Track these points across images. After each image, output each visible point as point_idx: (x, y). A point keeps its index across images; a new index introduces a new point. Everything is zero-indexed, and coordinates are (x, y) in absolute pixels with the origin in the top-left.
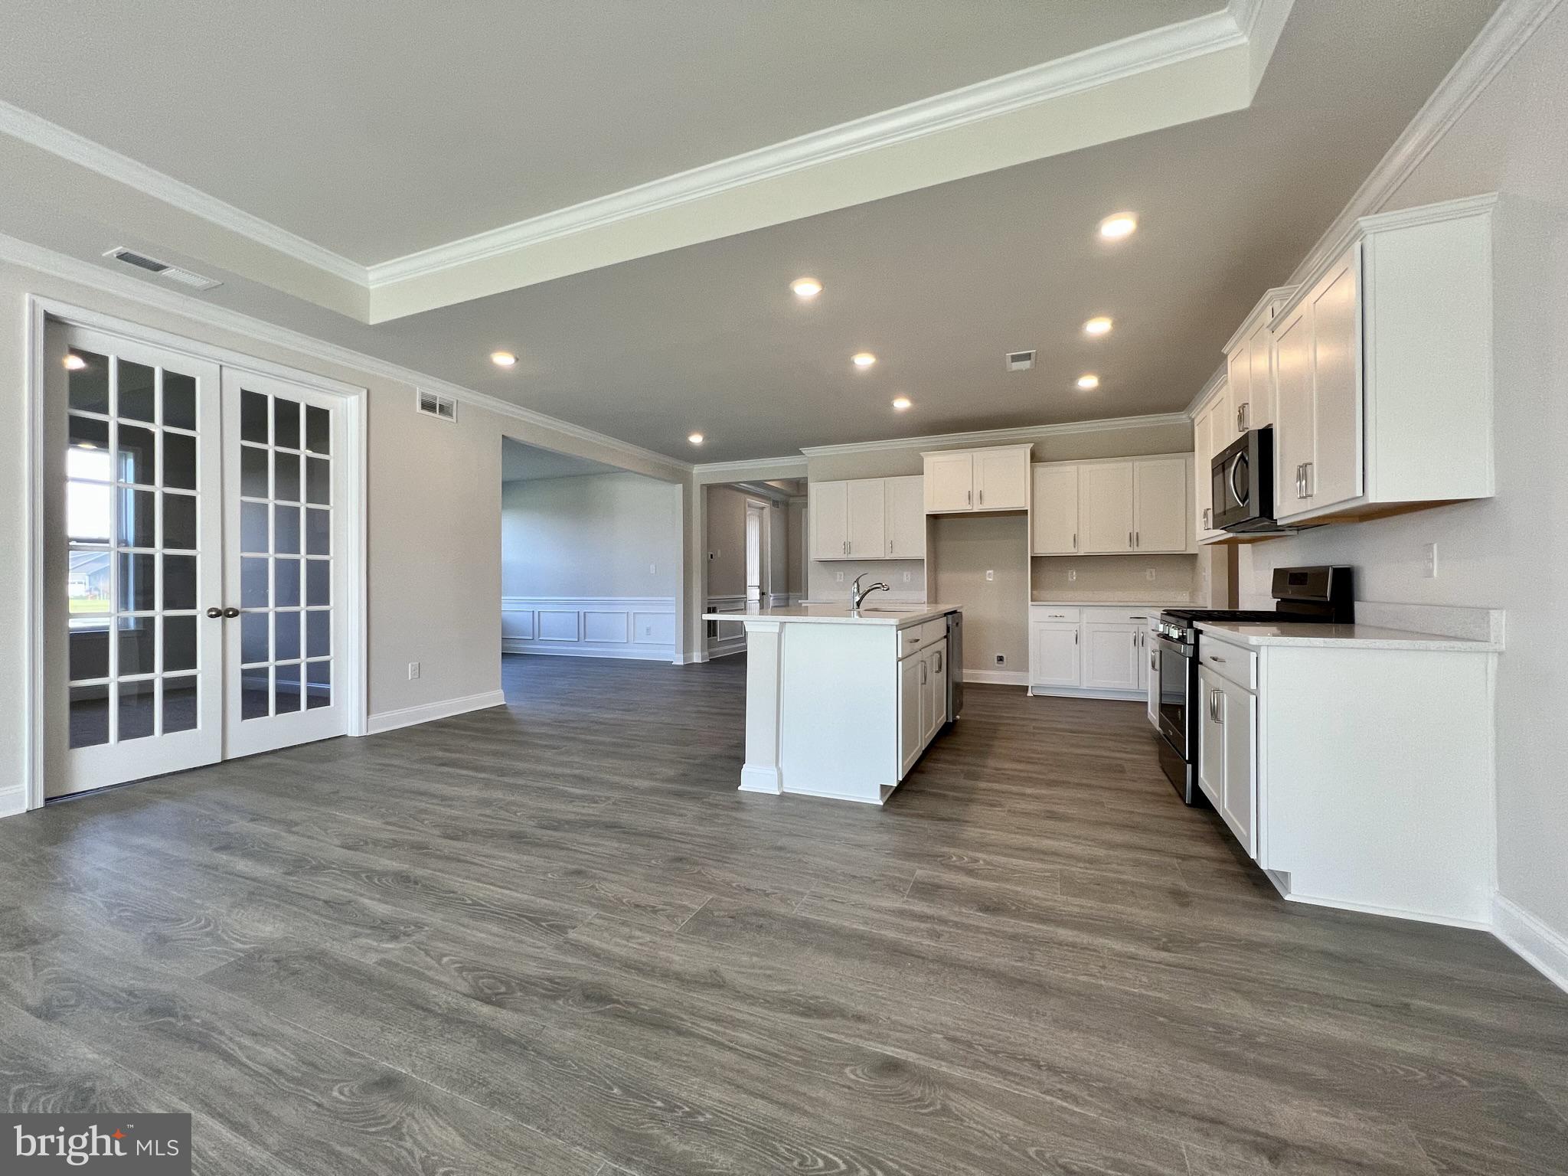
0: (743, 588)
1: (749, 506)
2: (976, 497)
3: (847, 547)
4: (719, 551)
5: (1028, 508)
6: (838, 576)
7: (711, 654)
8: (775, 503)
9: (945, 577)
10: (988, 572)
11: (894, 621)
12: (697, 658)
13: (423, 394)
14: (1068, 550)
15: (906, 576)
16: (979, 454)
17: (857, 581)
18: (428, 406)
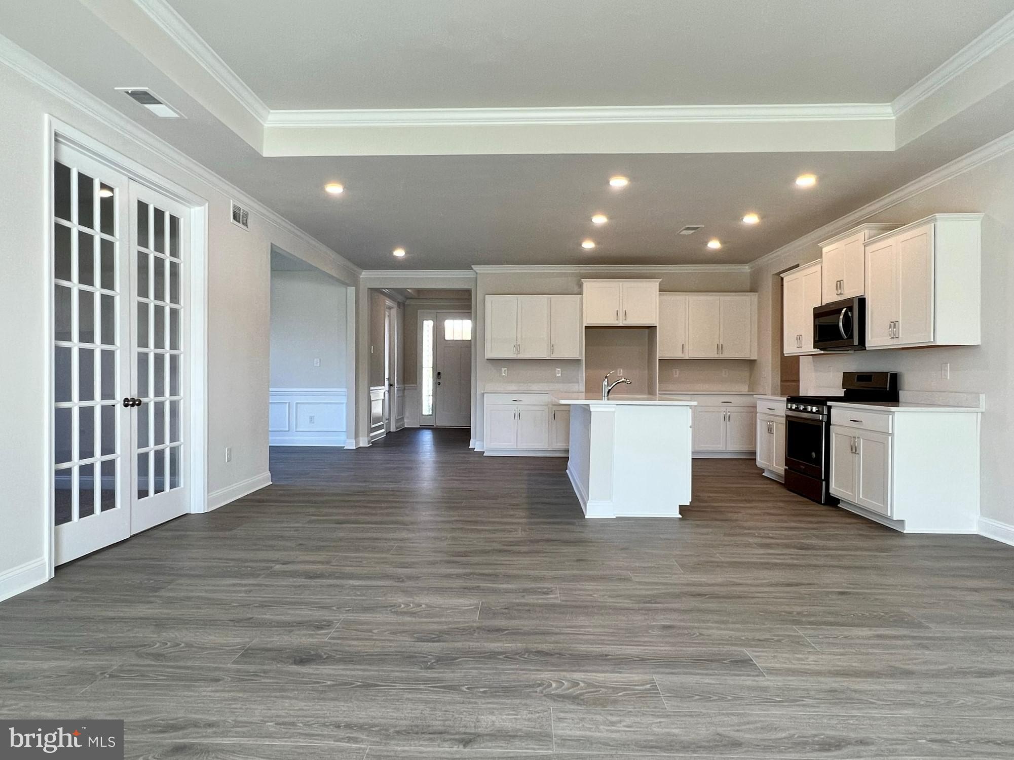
1: (387, 307)
2: (621, 314)
3: (517, 348)
5: (658, 325)
12: (363, 442)
13: (234, 205)
14: (679, 355)
16: (624, 284)
18: (236, 216)
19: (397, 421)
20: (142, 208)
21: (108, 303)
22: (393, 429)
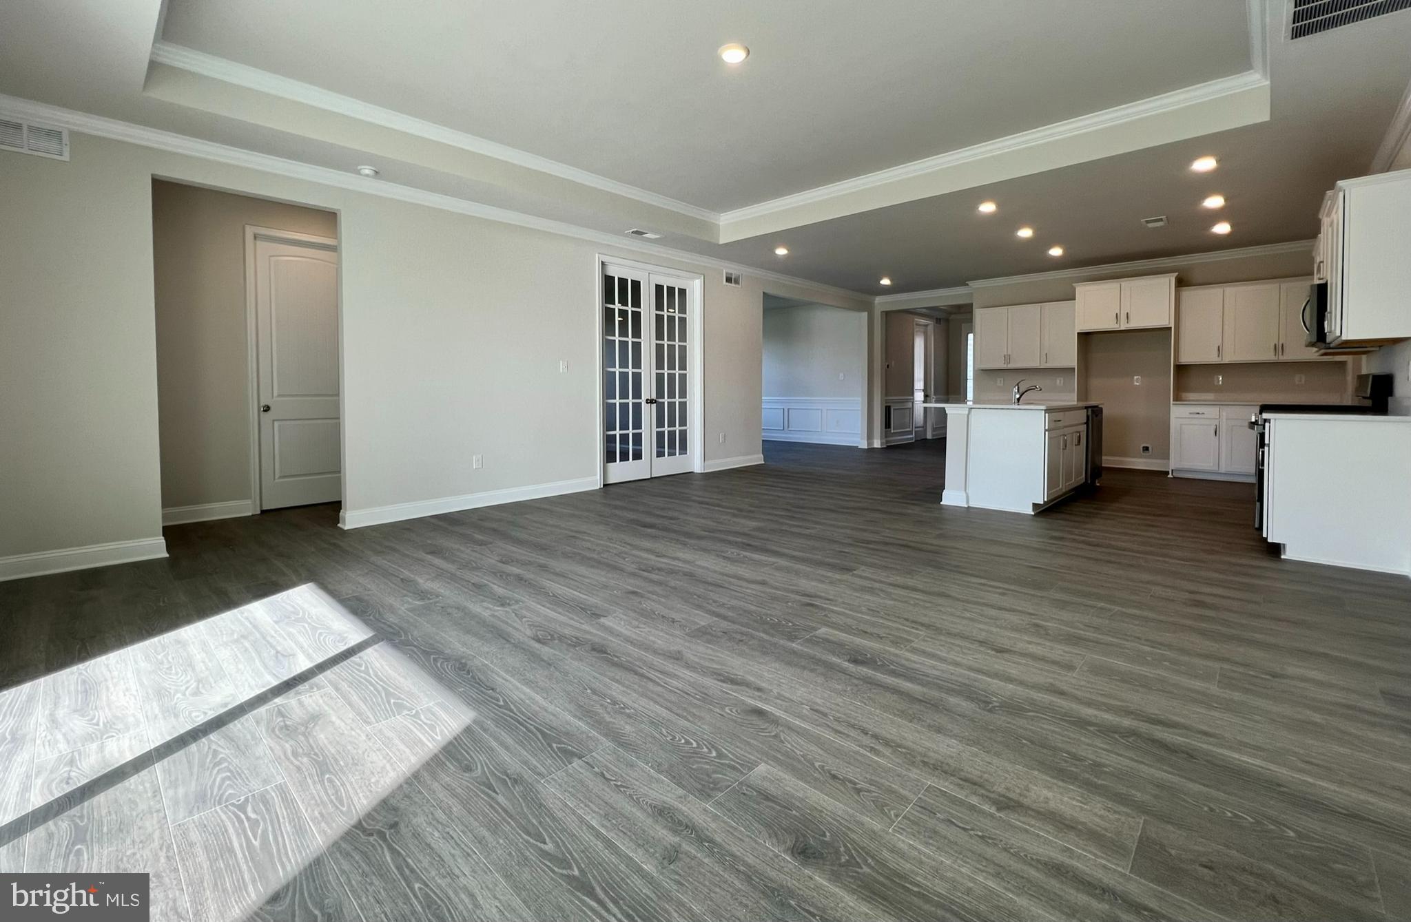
0: (911, 392)
1: (917, 325)
2: (1123, 317)
3: (1008, 358)
4: (893, 363)
5: (1172, 325)
6: (998, 382)
7: (887, 442)
8: (938, 321)
9: (1096, 383)
10: (1136, 377)
11: (1043, 407)
12: (877, 444)
13: (727, 273)
14: (1213, 358)
15: (1059, 381)
16: (1127, 284)
17: (1018, 385)
18: (729, 280)
19: (934, 429)
20: (659, 288)
21: (637, 347)
22: (929, 436)
